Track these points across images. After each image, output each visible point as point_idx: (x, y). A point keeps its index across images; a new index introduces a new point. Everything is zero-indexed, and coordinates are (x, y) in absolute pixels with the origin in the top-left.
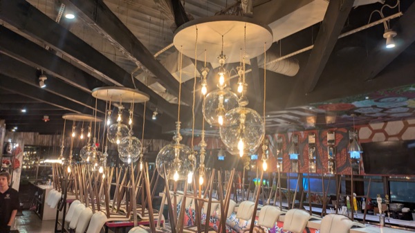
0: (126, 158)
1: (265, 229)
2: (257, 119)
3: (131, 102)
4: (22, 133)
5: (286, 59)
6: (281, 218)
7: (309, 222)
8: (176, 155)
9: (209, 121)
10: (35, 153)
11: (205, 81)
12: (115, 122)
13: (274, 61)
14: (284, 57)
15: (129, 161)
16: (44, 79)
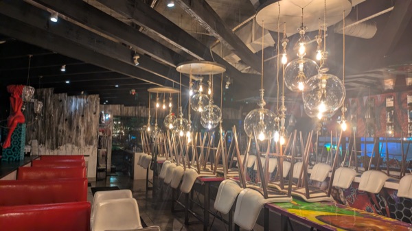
0: (207, 124)
2: (338, 83)
3: (210, 74)
4: (111, 106)
5: (364, 22)
6: (357, 179)
7: (386, 183)
8: (261, 118)
9: (290, 88)
10: (119, 123)
11: (285, 51)
12: (197, 92)
13: (350, 26)
14: (361, 21)
15: (210, 127)
16: (137, 57)
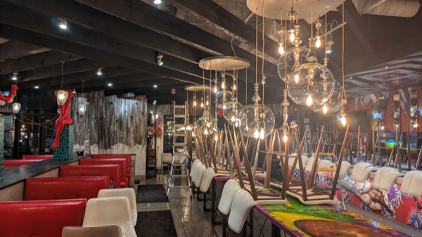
1: (384, 192)
4: (161, 106)
6: (399, 180)
9: (285, 80)
12: (220, 89)
16: (161, 57)
